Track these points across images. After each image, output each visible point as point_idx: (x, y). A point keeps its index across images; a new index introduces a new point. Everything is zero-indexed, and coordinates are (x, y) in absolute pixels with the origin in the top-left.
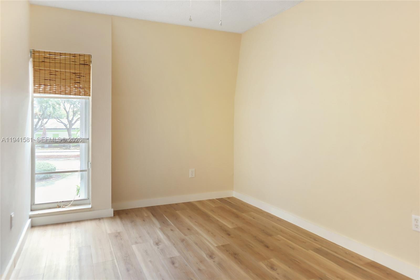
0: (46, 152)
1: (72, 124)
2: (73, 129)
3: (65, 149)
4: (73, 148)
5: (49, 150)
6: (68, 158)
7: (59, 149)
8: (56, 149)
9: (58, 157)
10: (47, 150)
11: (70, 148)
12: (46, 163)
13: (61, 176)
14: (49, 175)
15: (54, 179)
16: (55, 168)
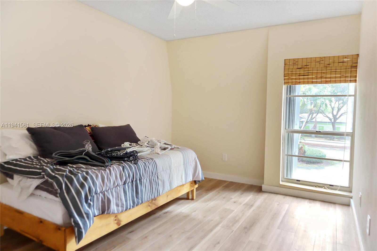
0: (313, 141)
1: (337, 118)
2: (337, 122)
3: (329, 140)
4: (337, 140)
5: (316, 139)
6: (334, 148)
7: (324, 139)
8: (322, 139)
9: (325, 146)
10: (314, 139)
11: (334, 140)
12: (318, 150)
13: (330, 163)
14: (320, 160)
15: (324, 164)
16: (325, 155)
